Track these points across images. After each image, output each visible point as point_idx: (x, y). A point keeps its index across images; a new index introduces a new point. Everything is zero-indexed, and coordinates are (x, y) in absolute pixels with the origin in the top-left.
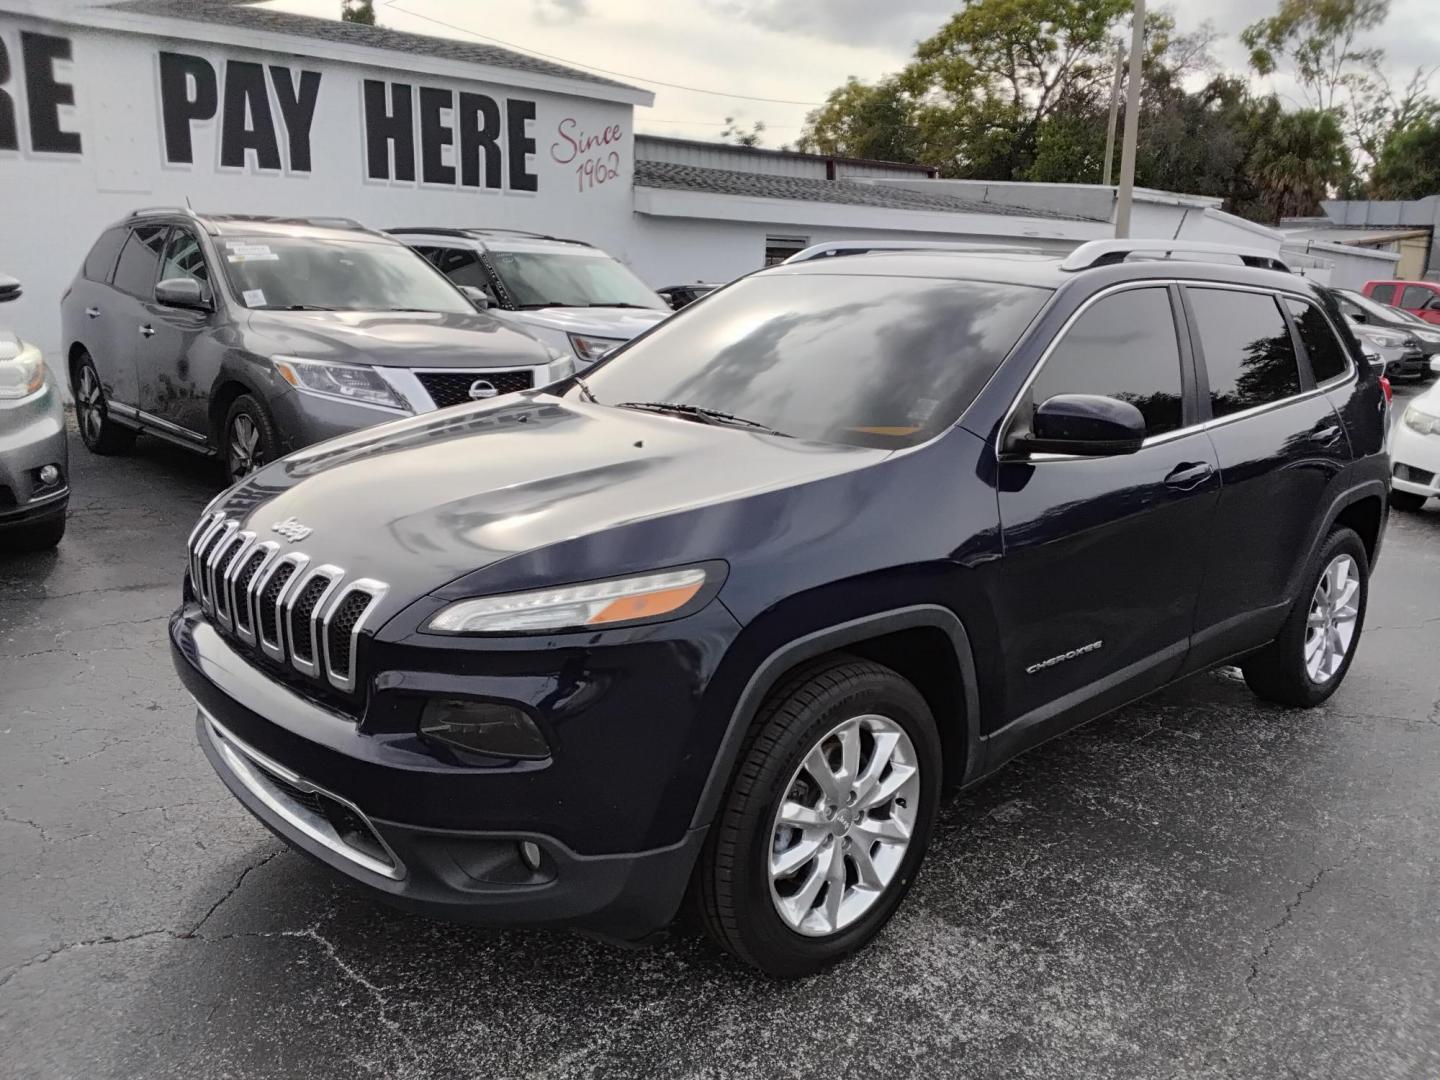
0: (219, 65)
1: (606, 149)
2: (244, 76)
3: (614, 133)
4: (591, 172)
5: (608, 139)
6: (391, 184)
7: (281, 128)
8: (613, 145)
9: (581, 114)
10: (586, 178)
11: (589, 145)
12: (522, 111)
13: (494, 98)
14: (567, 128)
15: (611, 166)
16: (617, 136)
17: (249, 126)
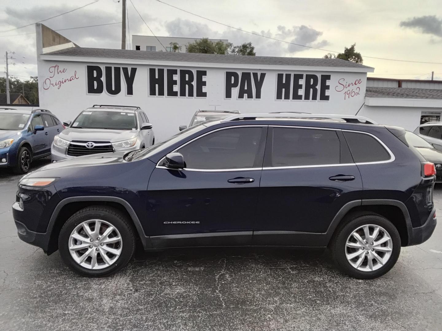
0: (240, 74)
1: (355, 86)
2: (246, 76)
3: (359, 81)
4: (349, 94)
5: (356, 83)
6: (283, 101)
7: (254, 88)
8: (358, 85)
9: (347, 77)
10: (347, 96)
11: (349, 86)
12: (326, 78)
13: (317, 75)
14: (341, 82)
15: (357, 91)
16: (359, 82)
17: (246, 88)
